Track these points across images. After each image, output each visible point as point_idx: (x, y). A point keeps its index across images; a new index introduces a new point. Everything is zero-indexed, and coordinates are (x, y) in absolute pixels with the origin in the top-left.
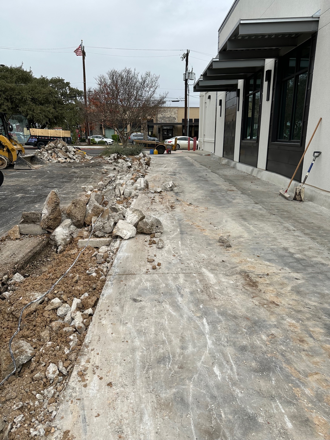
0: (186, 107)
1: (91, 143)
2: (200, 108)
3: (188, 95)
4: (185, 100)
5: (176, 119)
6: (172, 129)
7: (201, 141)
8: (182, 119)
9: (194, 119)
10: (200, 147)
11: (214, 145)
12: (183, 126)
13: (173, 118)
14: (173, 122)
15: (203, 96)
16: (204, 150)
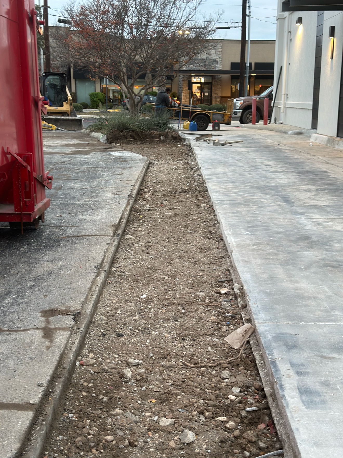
0: (244, 41)
2: (277, 43)
3: (249, 16)
4: (241, 26)
5: (219, 63)
6: (211, 82)
7: (279, 106)
8: (232, 63)
9: (256, 64)
10: (275, 118)
11: (310, 114)
12: (232, 76)
13: (212, 61)
14: (211, 69)
15: (284, 18)
16: (284, 123)
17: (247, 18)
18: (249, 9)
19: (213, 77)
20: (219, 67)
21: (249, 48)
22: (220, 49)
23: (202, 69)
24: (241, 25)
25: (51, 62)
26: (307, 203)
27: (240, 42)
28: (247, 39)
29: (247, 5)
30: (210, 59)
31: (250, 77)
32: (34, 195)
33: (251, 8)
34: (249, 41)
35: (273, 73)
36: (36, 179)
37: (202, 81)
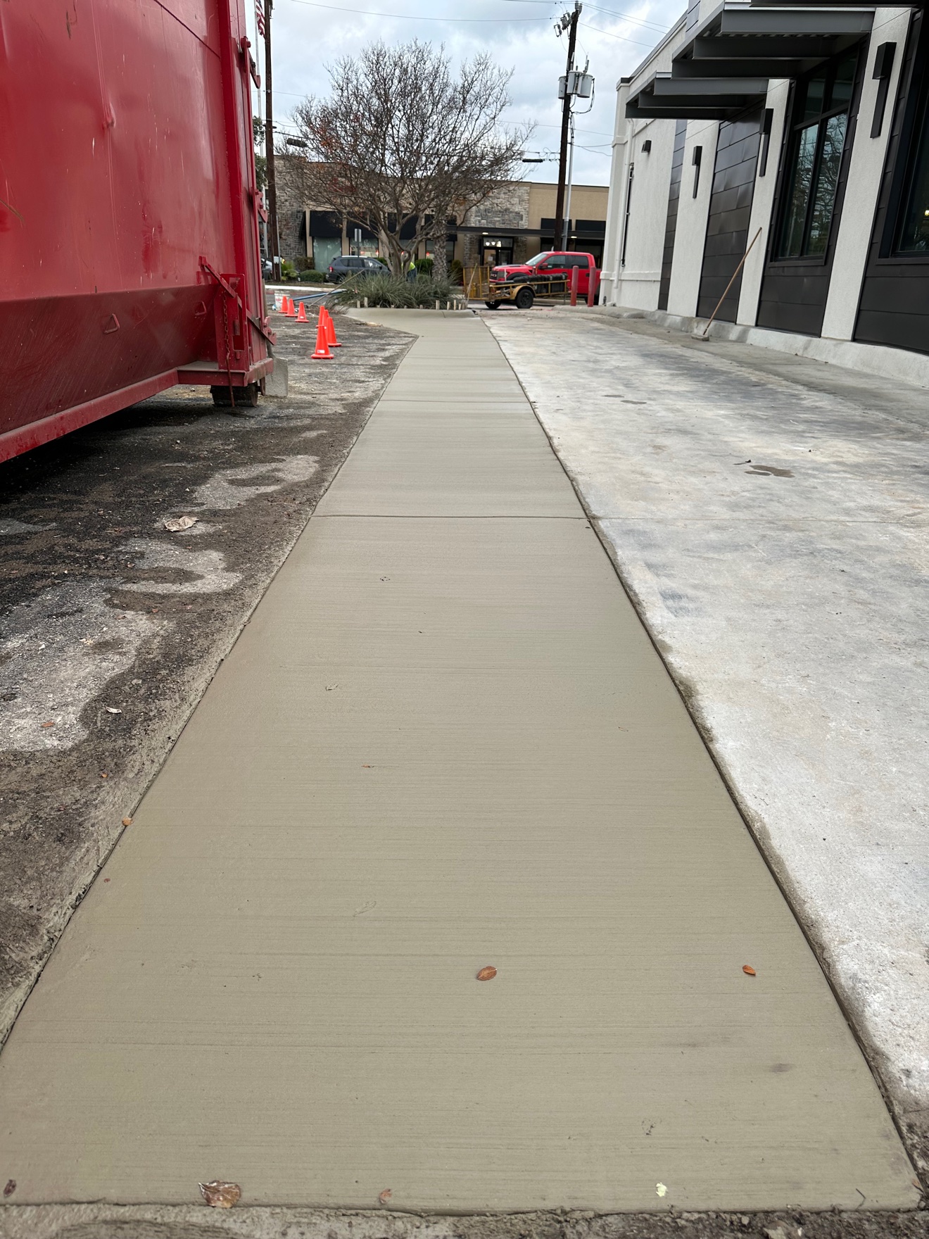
1: (282, 278)
3: (571, 144)
4: (559, 158)
5: (524, 218)
6: (511, 246)
7: (611, 279)
8: (542, 219)
9: (577, 221)
10: (605, 297)
11: (657, 287)
12: (542, 239)
13: (514, 214)
14: (512, 227)
15: (624, 144)
16: (617, 305)
17: (569, 146)
18: (572, 133)
19: (515, 240)
20: (524, 224)
21: (569, 196)
22: (526, 197)
23: (498, 226)
24: (558, 156)
25: (277, 211)
26: (659, 388)
27: (557, 187)
28: (566, 183)
29: (569, 126)
30: (511, 212)
31: (570, 241)
32: (249, 348)
33: (575, 131)
34: (570, 186)
35: (604, 236)
36: (251, 321)
37: (499, 245)
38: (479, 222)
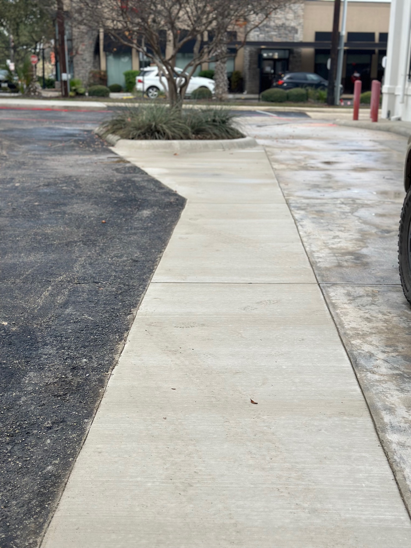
1: (71, 94)
5: (299, 32)
6: (288, 57)
7: (394, 93)
8: (317, 33)
9: (348, 33)
10: (389, 111)
12: (317, 50)
13: (289, 29)
14: (288, 41)
16: (403, 119)
19: (291, 52)
20: (299, 37)
21: (345, 11)
22: (301, 13)
23: (276, 39)
30: (287, 27)
34: (346, 3)
37: (276, 56)
38: (258, 36)
